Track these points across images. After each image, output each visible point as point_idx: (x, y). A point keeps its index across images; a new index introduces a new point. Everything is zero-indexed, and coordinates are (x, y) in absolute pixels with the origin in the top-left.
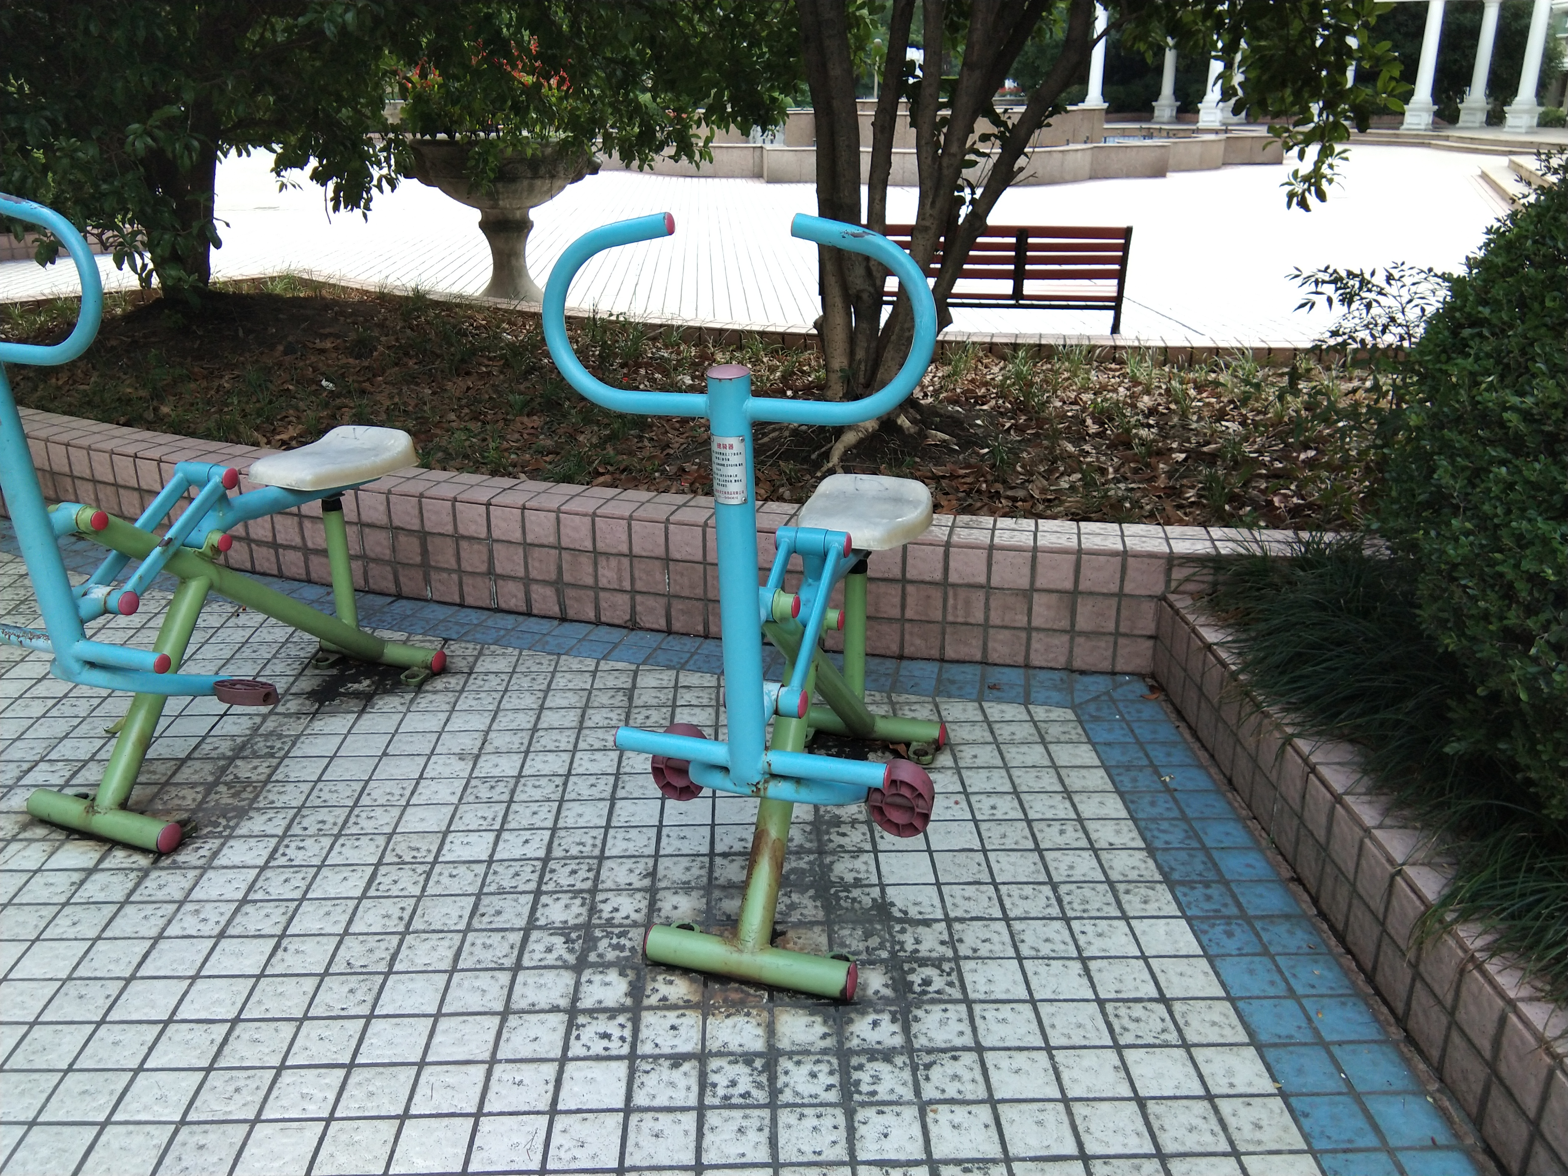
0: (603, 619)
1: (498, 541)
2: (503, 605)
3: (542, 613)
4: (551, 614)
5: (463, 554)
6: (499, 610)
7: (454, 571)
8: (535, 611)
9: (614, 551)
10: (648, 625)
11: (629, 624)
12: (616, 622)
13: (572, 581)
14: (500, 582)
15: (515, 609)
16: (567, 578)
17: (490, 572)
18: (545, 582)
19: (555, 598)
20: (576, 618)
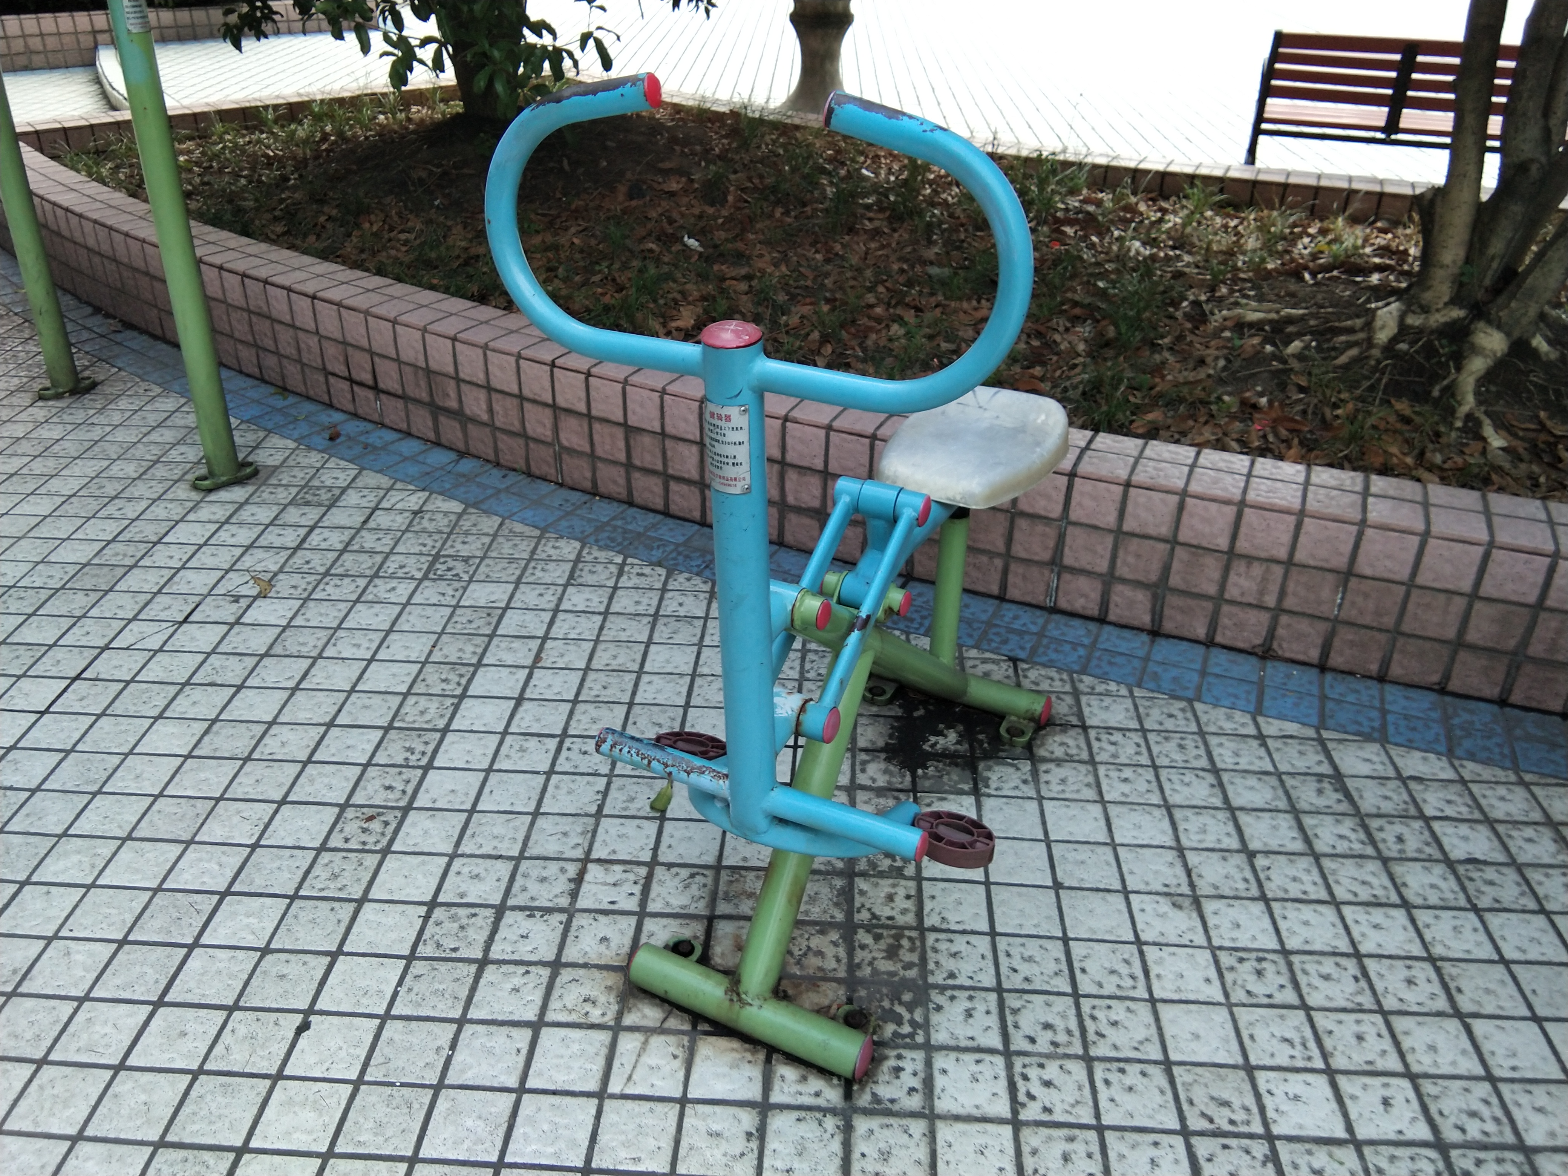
0: (1219, 639)
1: (1075, 524)
2: (1063, 604)
3: (1123, 621)
4: (1136, 623)
5: (1017, 535)
6: (1055, 610)
7: (999, 555)
8: (1112, 617)
9: (1263, 555)
10: (1288, 655)
11: (1259, 651)
12: (1240, 645)
13: (1182, 586)
14: (1066, 576)
15: (1081, 611)
16: (1175, 580)
17: (1056, 563)
18: (1138, 584)
19: (1149, 606)
20: (1175, 632)
